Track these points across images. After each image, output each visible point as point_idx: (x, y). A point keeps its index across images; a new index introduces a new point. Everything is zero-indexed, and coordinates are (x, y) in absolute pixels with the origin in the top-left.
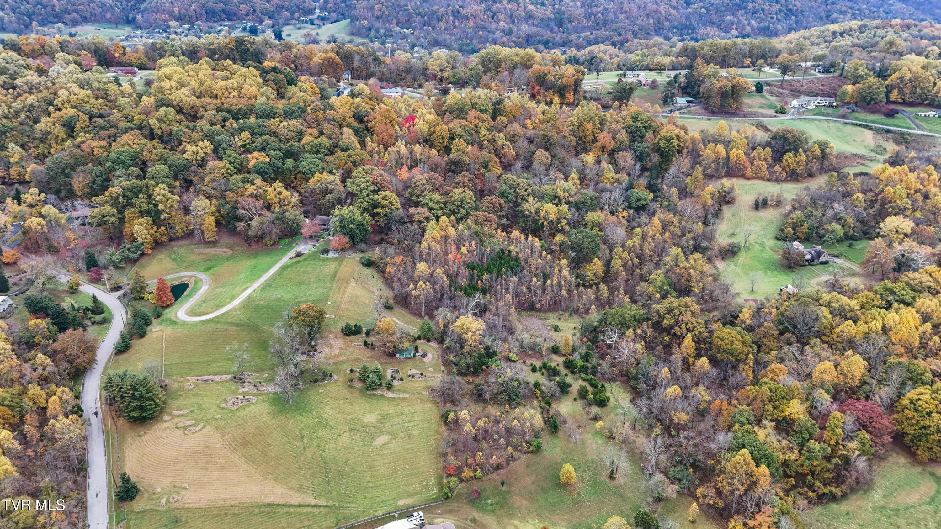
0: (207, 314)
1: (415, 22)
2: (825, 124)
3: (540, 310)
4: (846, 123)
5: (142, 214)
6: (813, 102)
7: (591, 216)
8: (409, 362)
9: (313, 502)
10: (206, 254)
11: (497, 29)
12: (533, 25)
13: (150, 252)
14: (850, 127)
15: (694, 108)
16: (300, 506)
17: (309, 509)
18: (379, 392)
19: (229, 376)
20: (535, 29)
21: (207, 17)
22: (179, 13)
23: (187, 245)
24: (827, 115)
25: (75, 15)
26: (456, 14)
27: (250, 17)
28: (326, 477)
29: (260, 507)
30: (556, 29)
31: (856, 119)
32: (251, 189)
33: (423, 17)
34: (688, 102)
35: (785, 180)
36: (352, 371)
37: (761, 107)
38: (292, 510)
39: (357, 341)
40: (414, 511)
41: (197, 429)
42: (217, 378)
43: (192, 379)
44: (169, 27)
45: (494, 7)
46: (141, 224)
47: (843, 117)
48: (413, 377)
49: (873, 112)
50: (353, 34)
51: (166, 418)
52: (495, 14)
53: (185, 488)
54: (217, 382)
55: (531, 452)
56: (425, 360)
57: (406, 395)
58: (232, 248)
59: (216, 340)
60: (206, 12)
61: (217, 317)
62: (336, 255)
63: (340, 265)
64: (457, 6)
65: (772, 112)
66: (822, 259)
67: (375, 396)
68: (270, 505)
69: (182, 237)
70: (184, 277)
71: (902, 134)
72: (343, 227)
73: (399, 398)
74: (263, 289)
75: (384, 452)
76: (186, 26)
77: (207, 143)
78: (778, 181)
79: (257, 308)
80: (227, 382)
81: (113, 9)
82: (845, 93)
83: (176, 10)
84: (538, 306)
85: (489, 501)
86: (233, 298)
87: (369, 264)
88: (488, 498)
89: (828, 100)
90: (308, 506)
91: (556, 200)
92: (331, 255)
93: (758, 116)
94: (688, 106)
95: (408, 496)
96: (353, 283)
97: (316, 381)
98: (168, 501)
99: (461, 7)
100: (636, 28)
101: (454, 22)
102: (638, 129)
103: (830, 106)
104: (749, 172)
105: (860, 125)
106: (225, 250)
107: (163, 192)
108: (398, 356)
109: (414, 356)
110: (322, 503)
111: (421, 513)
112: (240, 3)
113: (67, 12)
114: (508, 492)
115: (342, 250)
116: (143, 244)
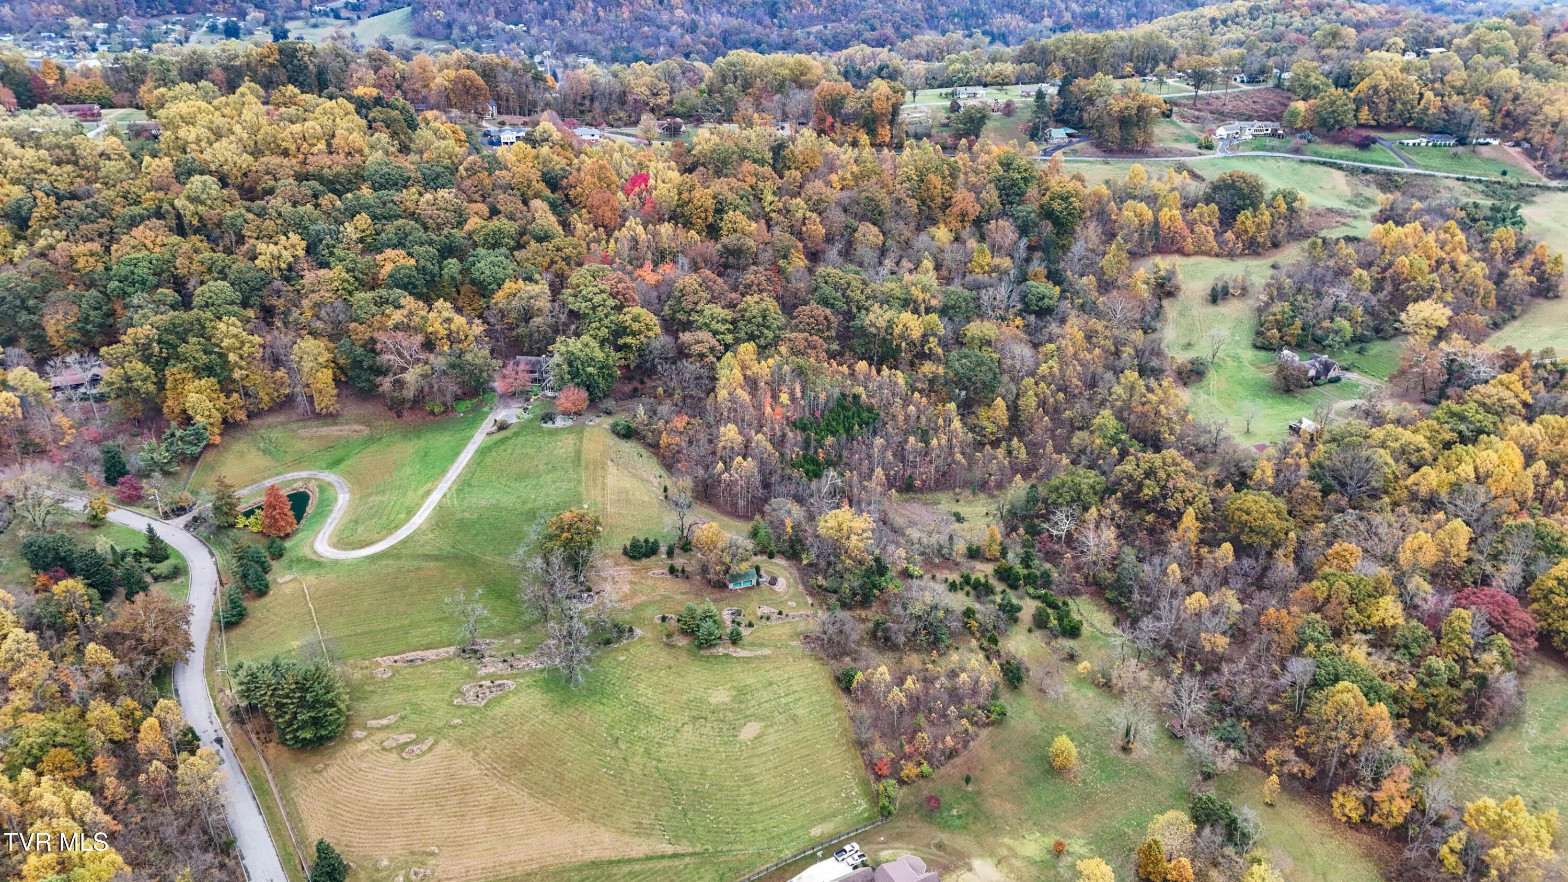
0: (371, 543)
1: (527, 11)
2: (1272, 163)
4: (1302, 161)
6: (1249, 130)
7: (975, 329)
8: (752, 593)
9: (669, 849)
10: (321, 438)
11: (672, 22)
12: (730, 14)
14: (1308, 168)
15: (1079, 145)
16: (649, 858)
17: (666, 863)
18: (721, 650)
19: (452, 649)
23: (283, 424)
24: (1272, 149)
29: (580, 868)
30: (767, 20)
31: (1316, 154)
32: (398, 316)
33: (540, 3)
34: (1069, 135)
35: (1242, 255)
36: (664, 619)
37: (1176, 141)
38: (637, 867)
39: (657, 566)
41: (425, 748)
42: (431, 654)
43: (388, 660)
44: (67, 28)
46: (201, 392)
47: (1297, 151)
48: (768, 619)
49: (1337, 141)
50: (419, 35)
51: (358, 734)
53: (433, 854)
54: (433, 662)
55: (992, 723)
56: (776, 588)
57: (767, 652)
58: (368, 423)
59: (407, 587)
62: (569, 423)
63: (581, 440)
65: (1193, 147)
66: (1332, 374)
67: (716, 657)
68: (594, 864)
69: (271, 410)
70: (295, 481)
71: (1388, 174)
72: (575, 374)
73: (757, 657)
74: (459, 491)
75: (761, 750)
76: (101, 26)
77: (294, 238)
78: (1231, 255)
79: (462, 525)
80: (450, 659)
82: (1295, 114)
84: (918, 483)
85: (954, 812)
86: (411, 512)
87: (628, 434)
88: (951, 807)
89: (1270, 126)
90: (662, 857)
92: (560, 422)
93: (1177, 155)
94: (1070, 143)
95: (824, 819)
96: (612, 469)
97: (608, 642)
100: (897, 17)
101: (595, 10)
102: (1013, 183)
103: (1274, 134)
104: (1189, 245)
105: (1324, 164)
106: (357, 427)
108: (731, 586)
109: (757, 583)
110: (684, 849)
111: (855, 846)
114: (977, 793)
115: (579, 412)
116: (206, 428)
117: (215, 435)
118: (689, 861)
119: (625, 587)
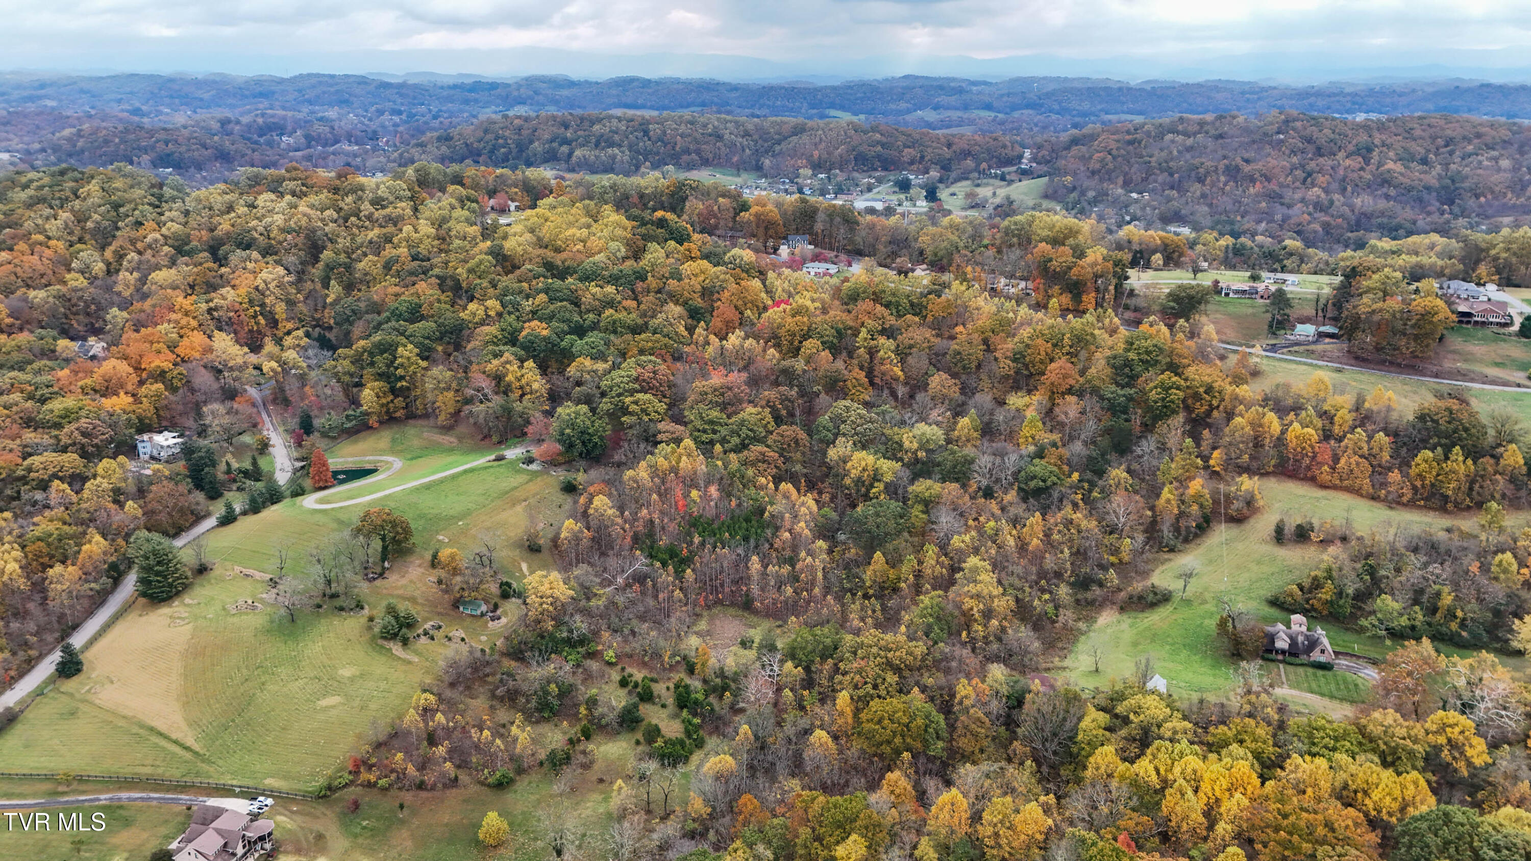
1: (1156, 181)
3: (756, 612)
5: (380, 376)
7: (919, 486)
8: (469, 620)
9: (190, 742)
11: (1303, 200)
13: (376, 425)
15: (1327, 345)
16: (176, 742)
17: (177, 749)
18: (391, 645)
19: (269, 577)
20: (1382, 204)
21: (856, 165)
22: (820, 157)
25: (694, 156)
26: (1233, 172)
27: (915, 167)
28: (233, 721)
29: (142, 726)
32: (493, 365)
33: (1171, 175)
34: (1321, 335)
35: (1411, 505)
37: (1497, 365)
38: (163, 743)
39: (434, 576)
40: (263, 795)
41: (182, 623)
43: (238, 569)
45: (1313, 164)
46: (373, 390)
48: (450, 639)
51: (176, 603)
52: (1310, 175)
53: (112, 682)
56: (490, 624)
57: (416, 659)
58: (460, 439)
60: (856, 159)
61: (333, 509)
62: (538, 468)
63: (530, 482)
64: (1239, 160)
66: (1316, 656)
67: (382, 647)
68: (152, 729)
69: (418, 417)
70: (384, 462)
72: (560, 432)
73: (404, 660)
75: (318, 716)
76: (823, 176)
78: (1395, 503)
80: (261, 582)
81: (744, 150)
83: (816, 154)
84: (757, 605)
85: (365, 823)
87: (570, 488)
88: (364, 819)
90: (181, 745)
91: (893, 450)
92: (534, 467)
93: (1472, 380)
94: (1314, 342)
95: (285, 778)
96: (519, 508)
97: (342, 609)
98: (89, 691)
99: (1247, 161)
101: (1225, 184)
102: (1128, 363)
104: (1323, 473)
106: (452, 439)
107: (406, 354)
108: (461, 609)
109: (483, 615)
110: (197, 747)
111: (270, 801)
112: (906, 146)
113: (687, 151)
114: (402, 822)
115: (552, 463)
116: (367, 414)
117: (373, 421)
118: (188, 755)
119: (404, 581)
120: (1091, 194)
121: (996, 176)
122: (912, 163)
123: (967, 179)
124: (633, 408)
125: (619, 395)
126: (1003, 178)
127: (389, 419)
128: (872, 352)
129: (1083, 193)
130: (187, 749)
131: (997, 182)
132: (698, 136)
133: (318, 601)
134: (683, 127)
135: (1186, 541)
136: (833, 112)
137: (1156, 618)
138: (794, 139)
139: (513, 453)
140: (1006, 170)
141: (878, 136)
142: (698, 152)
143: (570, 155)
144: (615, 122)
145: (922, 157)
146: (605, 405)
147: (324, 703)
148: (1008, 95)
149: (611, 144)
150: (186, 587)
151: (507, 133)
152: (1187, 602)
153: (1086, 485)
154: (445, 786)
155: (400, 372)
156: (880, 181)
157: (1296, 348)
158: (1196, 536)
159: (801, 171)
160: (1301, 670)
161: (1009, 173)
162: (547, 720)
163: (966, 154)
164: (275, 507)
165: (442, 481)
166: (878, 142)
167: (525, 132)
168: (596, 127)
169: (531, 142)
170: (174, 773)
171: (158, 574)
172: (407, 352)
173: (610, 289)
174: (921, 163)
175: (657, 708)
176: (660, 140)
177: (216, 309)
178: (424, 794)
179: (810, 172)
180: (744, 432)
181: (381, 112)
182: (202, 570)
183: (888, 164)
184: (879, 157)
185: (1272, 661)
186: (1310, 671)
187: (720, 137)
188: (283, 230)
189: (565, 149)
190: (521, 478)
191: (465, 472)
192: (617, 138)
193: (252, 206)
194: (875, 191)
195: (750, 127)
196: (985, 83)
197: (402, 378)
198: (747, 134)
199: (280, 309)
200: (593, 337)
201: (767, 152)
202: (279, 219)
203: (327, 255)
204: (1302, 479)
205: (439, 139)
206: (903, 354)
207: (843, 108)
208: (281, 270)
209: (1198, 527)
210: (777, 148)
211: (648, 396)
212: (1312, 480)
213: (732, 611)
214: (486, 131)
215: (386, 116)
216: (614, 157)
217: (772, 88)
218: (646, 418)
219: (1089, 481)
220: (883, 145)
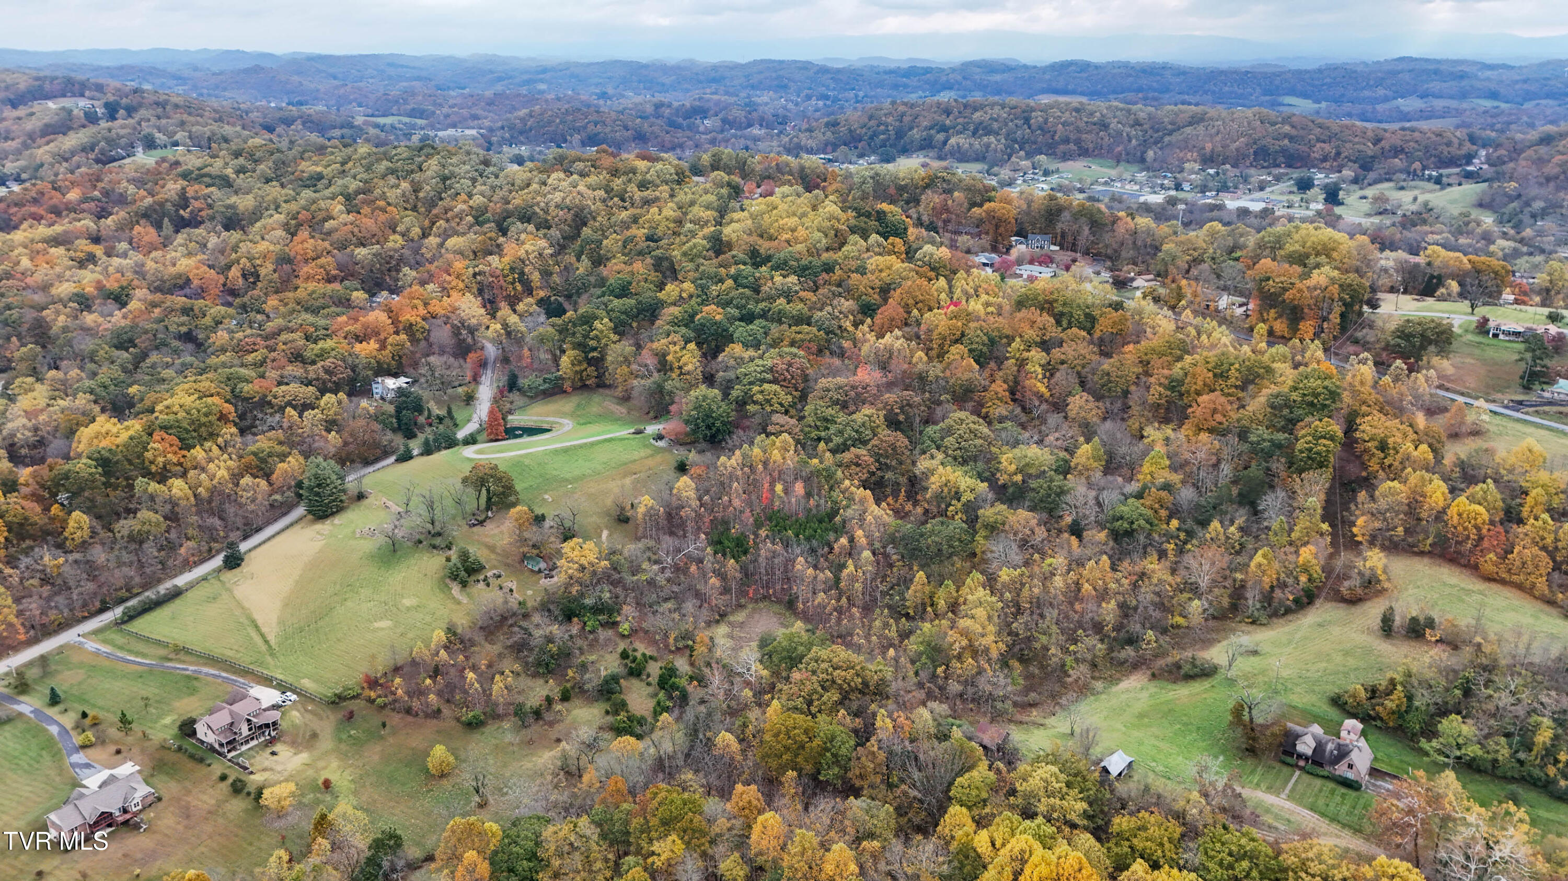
3: (795, 613)
5: (578, 345)
8: (526, 574)
9: (271, 636)
13: (568, 390)
17: (259, 641)
18: (453, 585)
21: (1254, 160)
22: (1212, 151)
25: (1072, 146)
27: (1326, 165)
28: (308, 626)
29: (250, 618)
38: (254, 634)
40: (293, 691)
41: (322, 539)
46: (569, 357)
48: (502, 589)
53: (253, 578)
60: (1255, 153)
62: (664, 445)
67: (446, 586)
68: (253, 621)
73: (456, 600)
81: (1130, 141)
85: (351, 732)
90: (264, 638)
91: (994, 470)
92: (661, 444)
97: (435, 547)
98: (239, 581)
102: (1289, 404)
107: (602, 327)
108: (525, 563)
109: (540, 571)
110: (273, 642)
111: (294, 697)
112: (1318, 140)
113: (1067, 141)
114: (382, 738)
115: (678, 441)
116: (561, 378)
117: (567, 385)
118: (264, 648)
119: (496, 531)
120: (1538, 205)
121: (1430, 179)
122: (1325, 159)
123: (1389, 180)
124: (759, 397)
125: (751, 383)
126: (1438, 181)
127: (582, 387)
128: (1022, 364)
129: (1528, 204)
130: (266, 642)
131: (1431, 186)
132: (1082, 125)
133: (422, 537)
134: (1067, 114)
135: (1275, 614)
136: (1289, 100)
137: (1183, 693)
138: (1188, 130)
139: (652, 429)
140: (1444, 171)
141: (1287, 128)
142: (1078, 142)
143: (945, 143)
144: (997, 108)
145: (1338, 154)
146: (736, 393)
147: (377, 625)
148: (1525, 81)
149: (989, 132)
150: (340, 510)
151: (890, 120)
152: (1231, 682)
153: (1182, 535)
154: (427, 716)
155: (592, 343)
156: (1278, 179)
157: (1547, 408)
158: (1288, 611)
159: (1187, 165)
160: (1318, 782)
161: (1448, 176)
162: (543, 675)
163: (1397, 151)
164: (444, 453)
165: (575, 448)
166: (1286, 136)
167: (907, 119)
168: (977, 115)
169: (911, 129)
170: (245, 659)
171: (318, 494)
172: (602, 325)
173: (793, 279)
174: (1334, 161)
175: (643, 684)
176: (1040, 128)
177: (480, 273)
178: (410, 719)
179: (1197, 167)
180: (849, 432)
181: (809, 98)
182: (361, 497)
183: (1293, 160)
184: (1283, 151)
185: (1288, 764)
186: (1331, 785)
187: (1104, 126)
188: (557, 206)
189: (941, 137)
190: (643, 453)
191: (606, 440)
192: (995, 125)
193: (545, 184)
194: (1268, 189)
195: (1142, 115)
196: (1505, 67)
197: (595, 349)
198: (1137, 123)
199: (536, 277)
200: (756, 326)
201: (1156, 143)
202: (558, 197)
203: (586, 231)
204: (1465, 566)
205: (827, 125)
206: (1050, 370)
207: (1304, 95)
208: (543, 243)
209: (1296, 601)
210: (1167, 139)
211: (775, 387)
212: (1474, 568)
213: (776, 608)
214: (871, 118)
215: (813, 102)
216: (988, 146)
217: (1222, 72)
218: (768, 409)
219: (1187, 532)
220: (1291, 138)
